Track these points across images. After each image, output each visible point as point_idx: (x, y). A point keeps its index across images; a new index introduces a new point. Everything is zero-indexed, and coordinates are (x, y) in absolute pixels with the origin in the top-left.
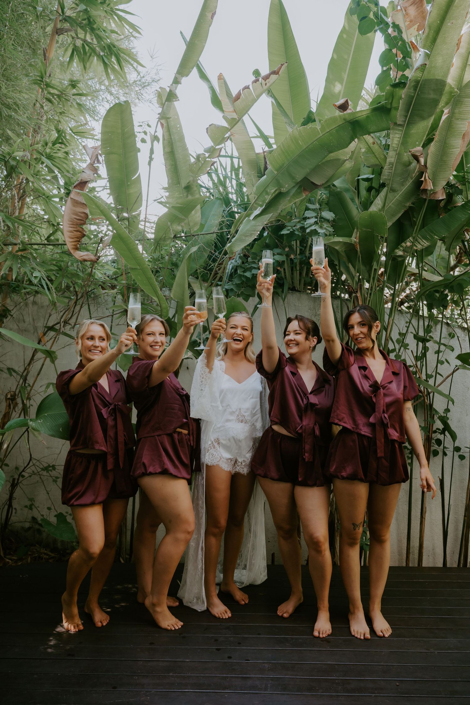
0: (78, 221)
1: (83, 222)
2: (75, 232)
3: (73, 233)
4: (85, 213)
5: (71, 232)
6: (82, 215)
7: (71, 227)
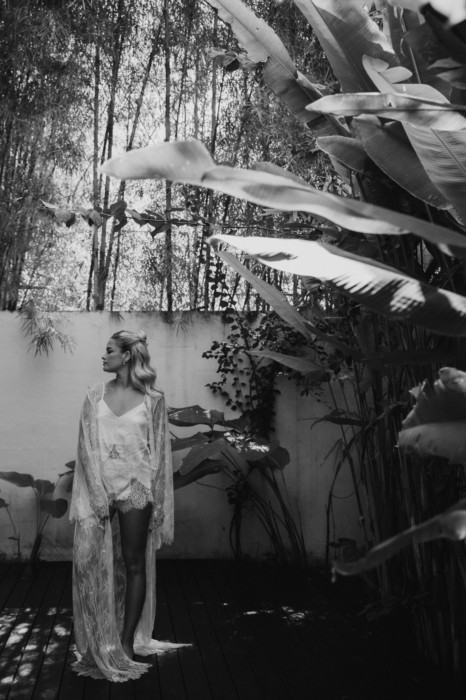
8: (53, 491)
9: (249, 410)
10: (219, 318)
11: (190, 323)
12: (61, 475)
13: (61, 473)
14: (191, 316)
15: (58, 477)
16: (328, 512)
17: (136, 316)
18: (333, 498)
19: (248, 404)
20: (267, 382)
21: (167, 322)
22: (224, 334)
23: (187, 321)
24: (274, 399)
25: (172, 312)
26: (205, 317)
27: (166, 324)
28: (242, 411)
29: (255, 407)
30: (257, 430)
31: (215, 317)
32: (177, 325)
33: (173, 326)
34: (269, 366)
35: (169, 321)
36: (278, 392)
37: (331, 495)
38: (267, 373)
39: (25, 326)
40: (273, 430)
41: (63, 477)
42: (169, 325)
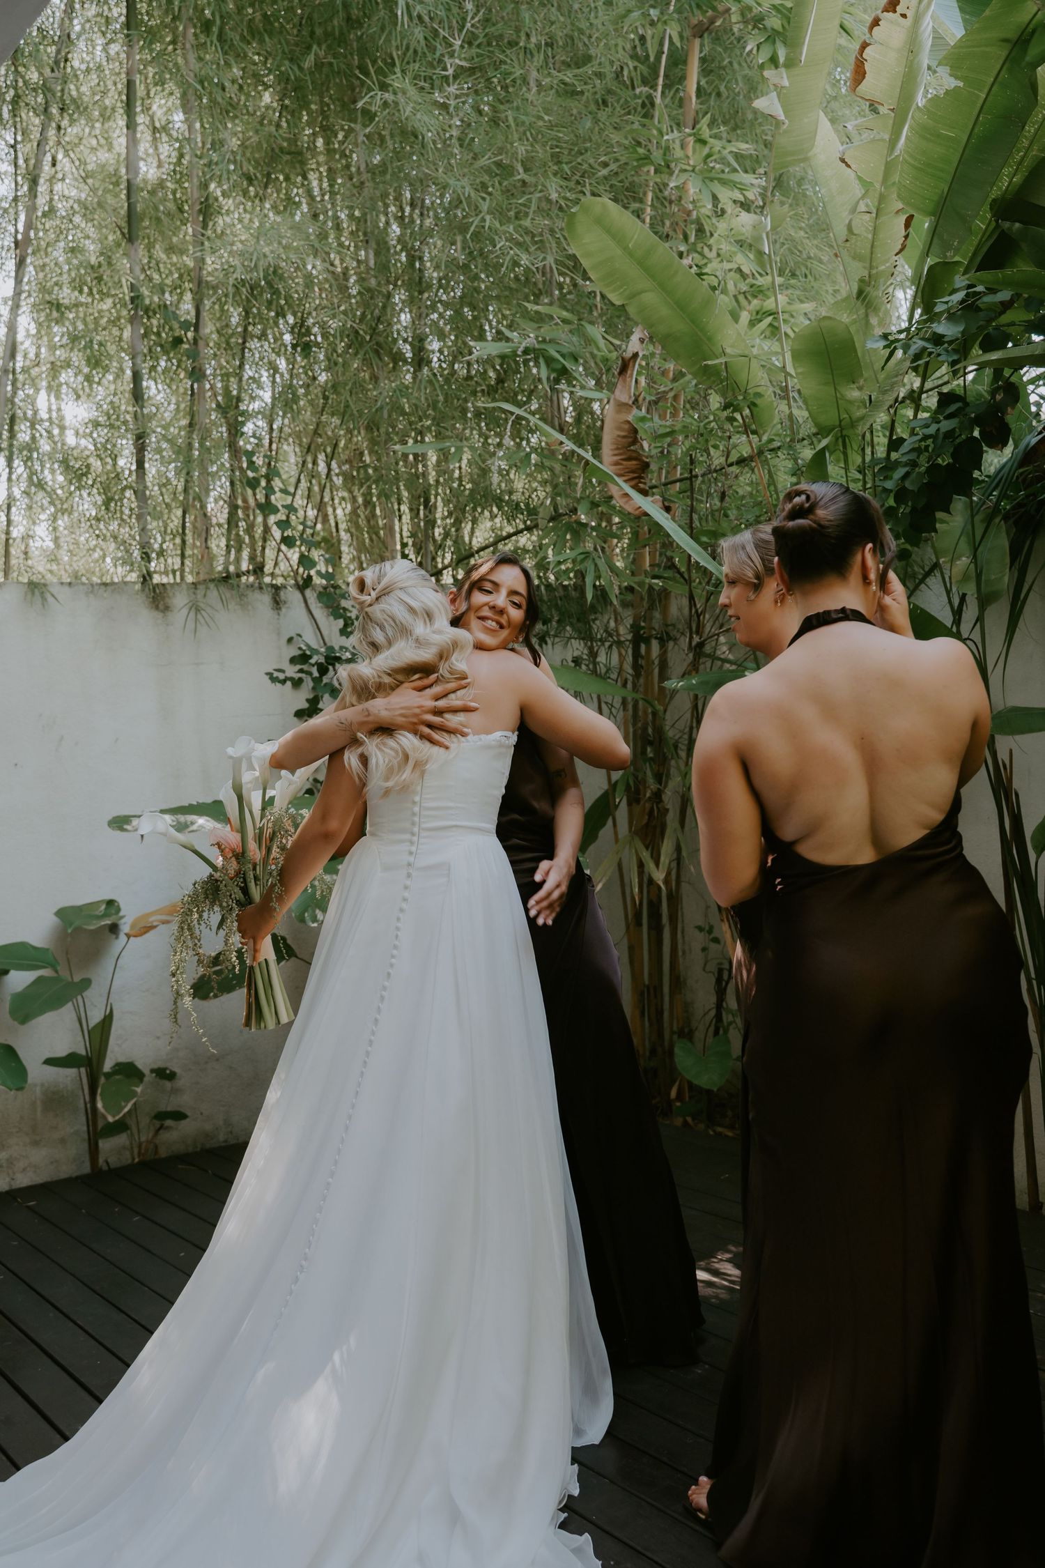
0: (624, 440)
1: (630, 440)
2: (624, 463)
3: (621, 464)
4: (628, 422)
5: (616, 464)
6: (626, 427)
7: (615, 455)
10: (266, 598)
14: (206, 595)
17: (87, 594)
21: (157, 608)
22: (279, 634)
26: (236, 597)
27: (155, 613)
31: (257, 595)
32: (181, 614)
33: (171, 616)
35: (161, 606)
42: (161, 614)
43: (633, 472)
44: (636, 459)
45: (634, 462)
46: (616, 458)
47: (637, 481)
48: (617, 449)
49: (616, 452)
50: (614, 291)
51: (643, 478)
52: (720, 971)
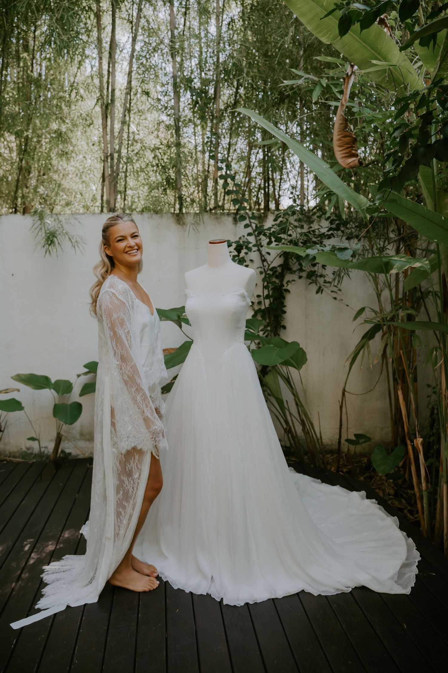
0: (342, 126)
2: (343, 139)
3: (341, 140)
5: (339, 140)
7: (339, 135)
8: (71, 391)
9: (260, 309)
10: (230, 219)
11: (202, 224)
12: (79, 376)
13: (79, 373)
14: (203, 218)
15: (76, 377)
16: (341, 407)
18: (346, 393)
19: (260, 303)
20: (277, 281)
21: (179, 224)
22: (235, 235)
23: (198, 222)
24: (284, 298)
25: (183, 214)
26: (217, 218)
27: (178, 226)
28: (254, 310)
29: (267, 305)
30: (269, 328)
31: (226, 218)
32: (188, 226)
33: (185, 226)
34: (279, 266)
35: (181, 223)
36: (288, 291)
37: (344, 391)
38: (277, 273)
39: (34, 227)
40: (284, 327)
41: (80, 377)
42: (181, 227)
43: (348, 144)
44: (349, 136)
45: (348, 138)
46: (339, 137)
47: (350, 149)
48: (340, 131)
49: (339, 133)
50: (323, 36)
51: (354, 147)
52: (433, 409)
